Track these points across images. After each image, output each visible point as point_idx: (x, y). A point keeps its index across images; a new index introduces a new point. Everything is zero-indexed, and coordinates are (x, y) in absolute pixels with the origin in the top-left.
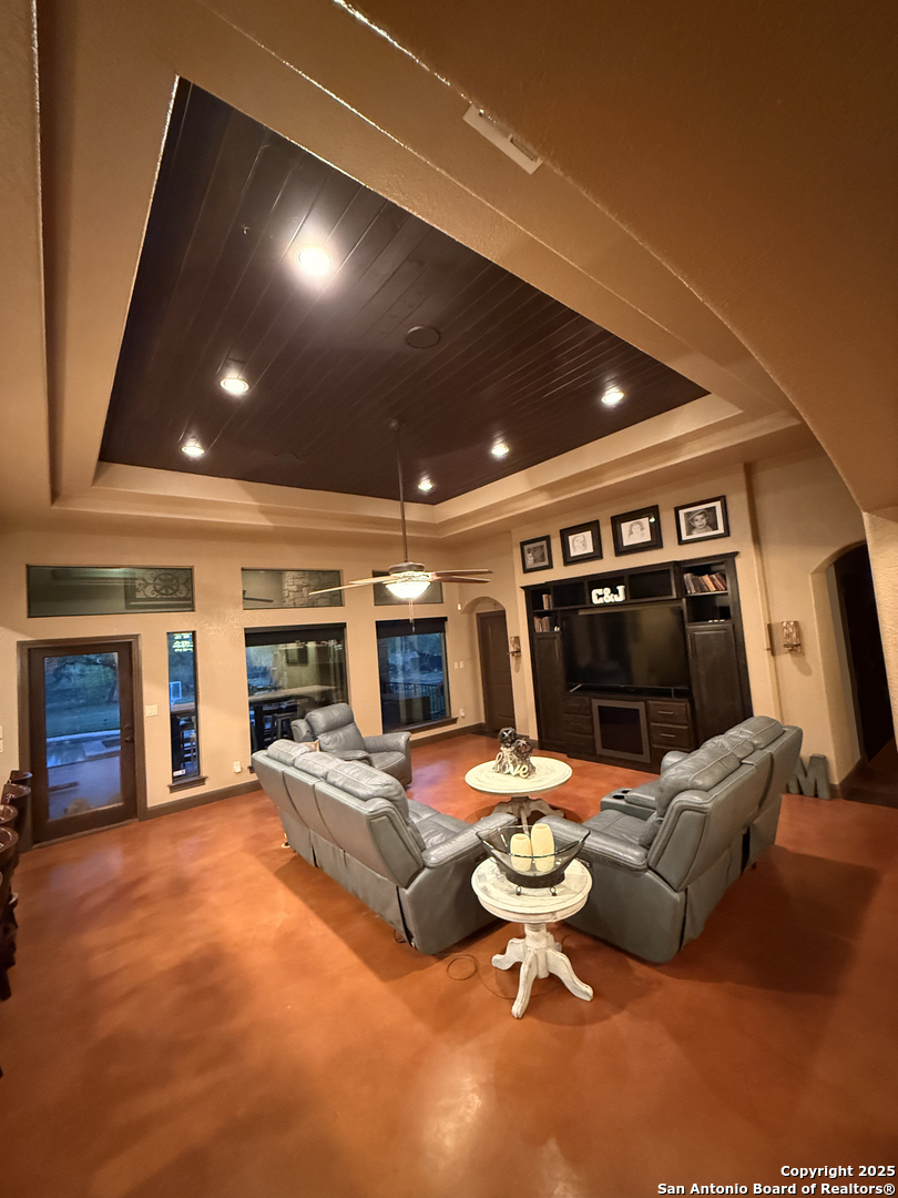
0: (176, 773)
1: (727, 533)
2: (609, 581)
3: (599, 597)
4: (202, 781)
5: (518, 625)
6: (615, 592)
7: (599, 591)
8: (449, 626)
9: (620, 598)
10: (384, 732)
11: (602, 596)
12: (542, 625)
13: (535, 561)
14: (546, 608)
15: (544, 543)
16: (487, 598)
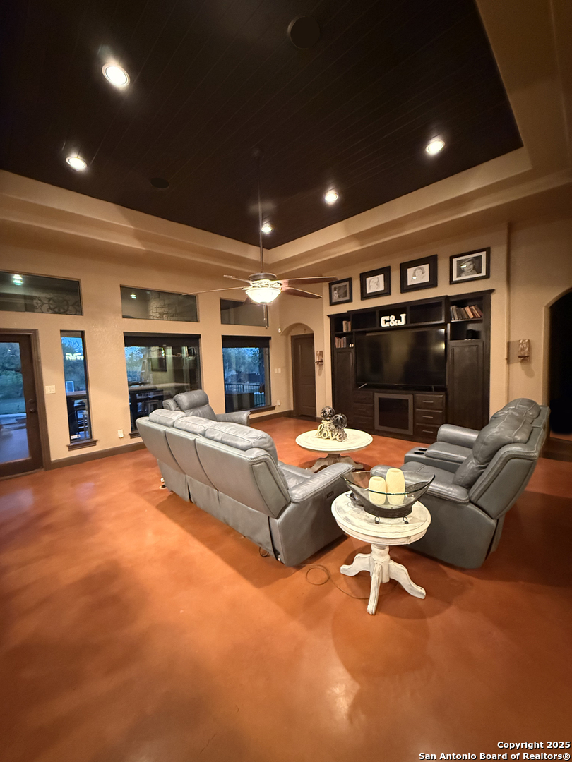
0: (73, 437)
1: (488, 276)
2: (395, 310)
3: (386, 322)
4: (94, 443)
5: (323, 343)
6: (398, 318)
7: (387, 318)
8: (272, 343)
9: (402, 323)
10: (226, 412)
11: (389, 321)
12: (340, 343)
13: (339, 296)
14: (344, 330)
15: (347, 283)
16: (301, 324)
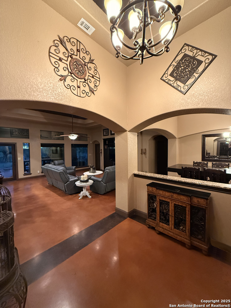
0: (25, 172)
4: (31, 174)
5: (102, 147)
8: (88, 146)
10: (72, 166)
12: (106, 147)
13: (105, 134)
14: (107, 143)
15: (107, 130)
16: (96, 141)
